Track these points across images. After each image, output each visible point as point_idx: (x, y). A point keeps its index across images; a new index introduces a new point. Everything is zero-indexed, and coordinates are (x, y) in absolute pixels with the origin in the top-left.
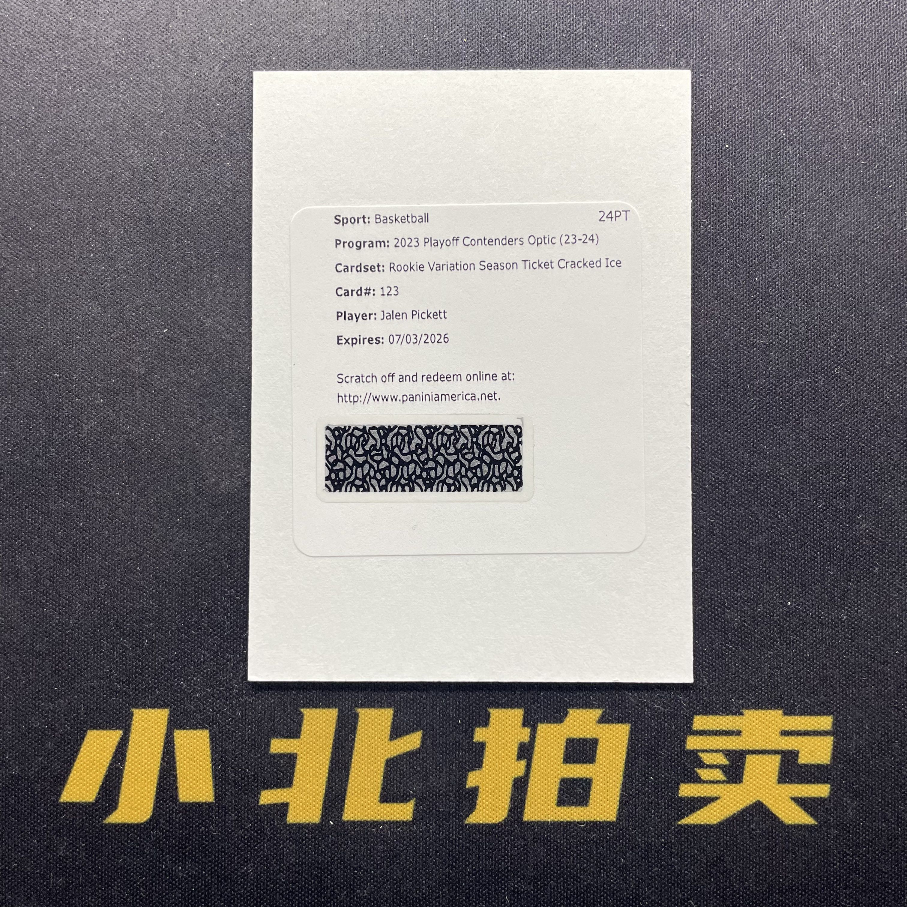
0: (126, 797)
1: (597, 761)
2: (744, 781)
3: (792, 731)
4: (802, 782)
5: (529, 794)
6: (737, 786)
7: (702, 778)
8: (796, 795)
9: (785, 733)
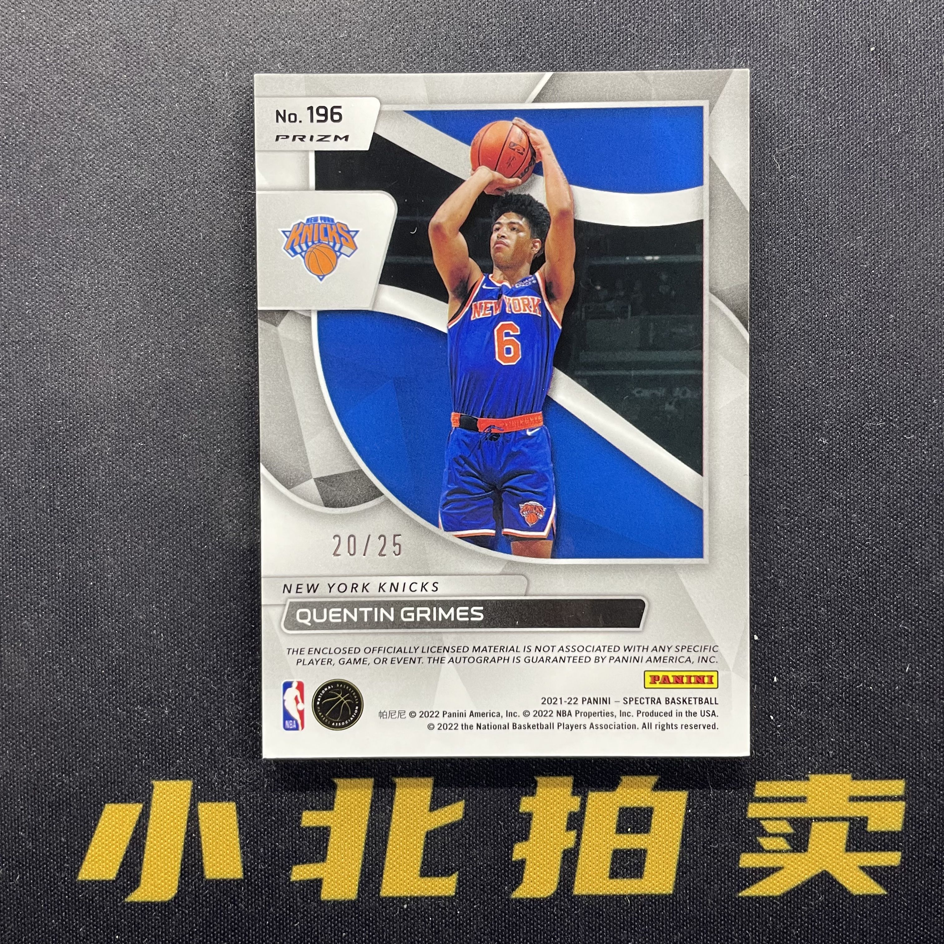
0: (148, 873)
1: (652, 830)
2: (809, 850)
3: (861, 797)
4: (871, 851)
5: (579, 866)
6: (803, 856)
7: (765, 847)
8: (865, 864)
9: (853, 799)
